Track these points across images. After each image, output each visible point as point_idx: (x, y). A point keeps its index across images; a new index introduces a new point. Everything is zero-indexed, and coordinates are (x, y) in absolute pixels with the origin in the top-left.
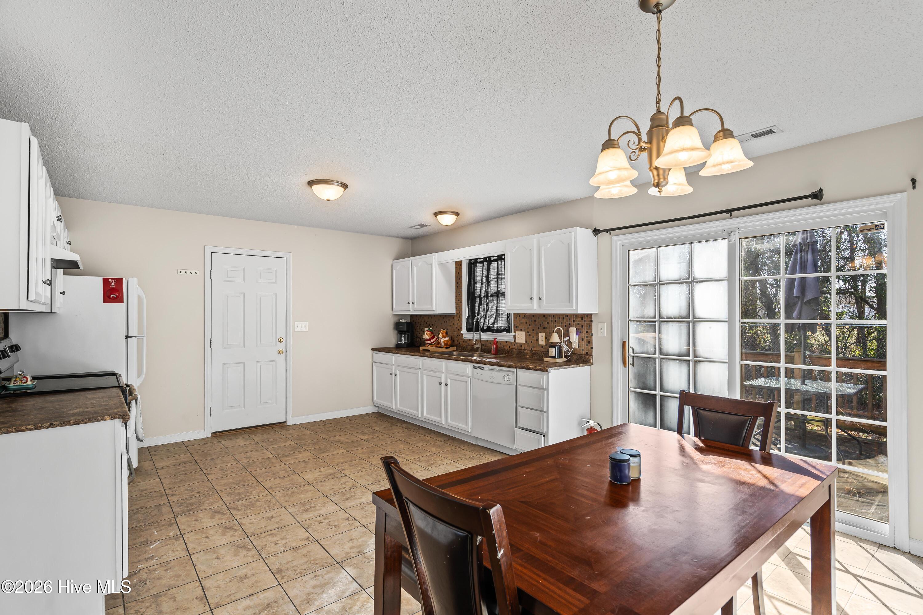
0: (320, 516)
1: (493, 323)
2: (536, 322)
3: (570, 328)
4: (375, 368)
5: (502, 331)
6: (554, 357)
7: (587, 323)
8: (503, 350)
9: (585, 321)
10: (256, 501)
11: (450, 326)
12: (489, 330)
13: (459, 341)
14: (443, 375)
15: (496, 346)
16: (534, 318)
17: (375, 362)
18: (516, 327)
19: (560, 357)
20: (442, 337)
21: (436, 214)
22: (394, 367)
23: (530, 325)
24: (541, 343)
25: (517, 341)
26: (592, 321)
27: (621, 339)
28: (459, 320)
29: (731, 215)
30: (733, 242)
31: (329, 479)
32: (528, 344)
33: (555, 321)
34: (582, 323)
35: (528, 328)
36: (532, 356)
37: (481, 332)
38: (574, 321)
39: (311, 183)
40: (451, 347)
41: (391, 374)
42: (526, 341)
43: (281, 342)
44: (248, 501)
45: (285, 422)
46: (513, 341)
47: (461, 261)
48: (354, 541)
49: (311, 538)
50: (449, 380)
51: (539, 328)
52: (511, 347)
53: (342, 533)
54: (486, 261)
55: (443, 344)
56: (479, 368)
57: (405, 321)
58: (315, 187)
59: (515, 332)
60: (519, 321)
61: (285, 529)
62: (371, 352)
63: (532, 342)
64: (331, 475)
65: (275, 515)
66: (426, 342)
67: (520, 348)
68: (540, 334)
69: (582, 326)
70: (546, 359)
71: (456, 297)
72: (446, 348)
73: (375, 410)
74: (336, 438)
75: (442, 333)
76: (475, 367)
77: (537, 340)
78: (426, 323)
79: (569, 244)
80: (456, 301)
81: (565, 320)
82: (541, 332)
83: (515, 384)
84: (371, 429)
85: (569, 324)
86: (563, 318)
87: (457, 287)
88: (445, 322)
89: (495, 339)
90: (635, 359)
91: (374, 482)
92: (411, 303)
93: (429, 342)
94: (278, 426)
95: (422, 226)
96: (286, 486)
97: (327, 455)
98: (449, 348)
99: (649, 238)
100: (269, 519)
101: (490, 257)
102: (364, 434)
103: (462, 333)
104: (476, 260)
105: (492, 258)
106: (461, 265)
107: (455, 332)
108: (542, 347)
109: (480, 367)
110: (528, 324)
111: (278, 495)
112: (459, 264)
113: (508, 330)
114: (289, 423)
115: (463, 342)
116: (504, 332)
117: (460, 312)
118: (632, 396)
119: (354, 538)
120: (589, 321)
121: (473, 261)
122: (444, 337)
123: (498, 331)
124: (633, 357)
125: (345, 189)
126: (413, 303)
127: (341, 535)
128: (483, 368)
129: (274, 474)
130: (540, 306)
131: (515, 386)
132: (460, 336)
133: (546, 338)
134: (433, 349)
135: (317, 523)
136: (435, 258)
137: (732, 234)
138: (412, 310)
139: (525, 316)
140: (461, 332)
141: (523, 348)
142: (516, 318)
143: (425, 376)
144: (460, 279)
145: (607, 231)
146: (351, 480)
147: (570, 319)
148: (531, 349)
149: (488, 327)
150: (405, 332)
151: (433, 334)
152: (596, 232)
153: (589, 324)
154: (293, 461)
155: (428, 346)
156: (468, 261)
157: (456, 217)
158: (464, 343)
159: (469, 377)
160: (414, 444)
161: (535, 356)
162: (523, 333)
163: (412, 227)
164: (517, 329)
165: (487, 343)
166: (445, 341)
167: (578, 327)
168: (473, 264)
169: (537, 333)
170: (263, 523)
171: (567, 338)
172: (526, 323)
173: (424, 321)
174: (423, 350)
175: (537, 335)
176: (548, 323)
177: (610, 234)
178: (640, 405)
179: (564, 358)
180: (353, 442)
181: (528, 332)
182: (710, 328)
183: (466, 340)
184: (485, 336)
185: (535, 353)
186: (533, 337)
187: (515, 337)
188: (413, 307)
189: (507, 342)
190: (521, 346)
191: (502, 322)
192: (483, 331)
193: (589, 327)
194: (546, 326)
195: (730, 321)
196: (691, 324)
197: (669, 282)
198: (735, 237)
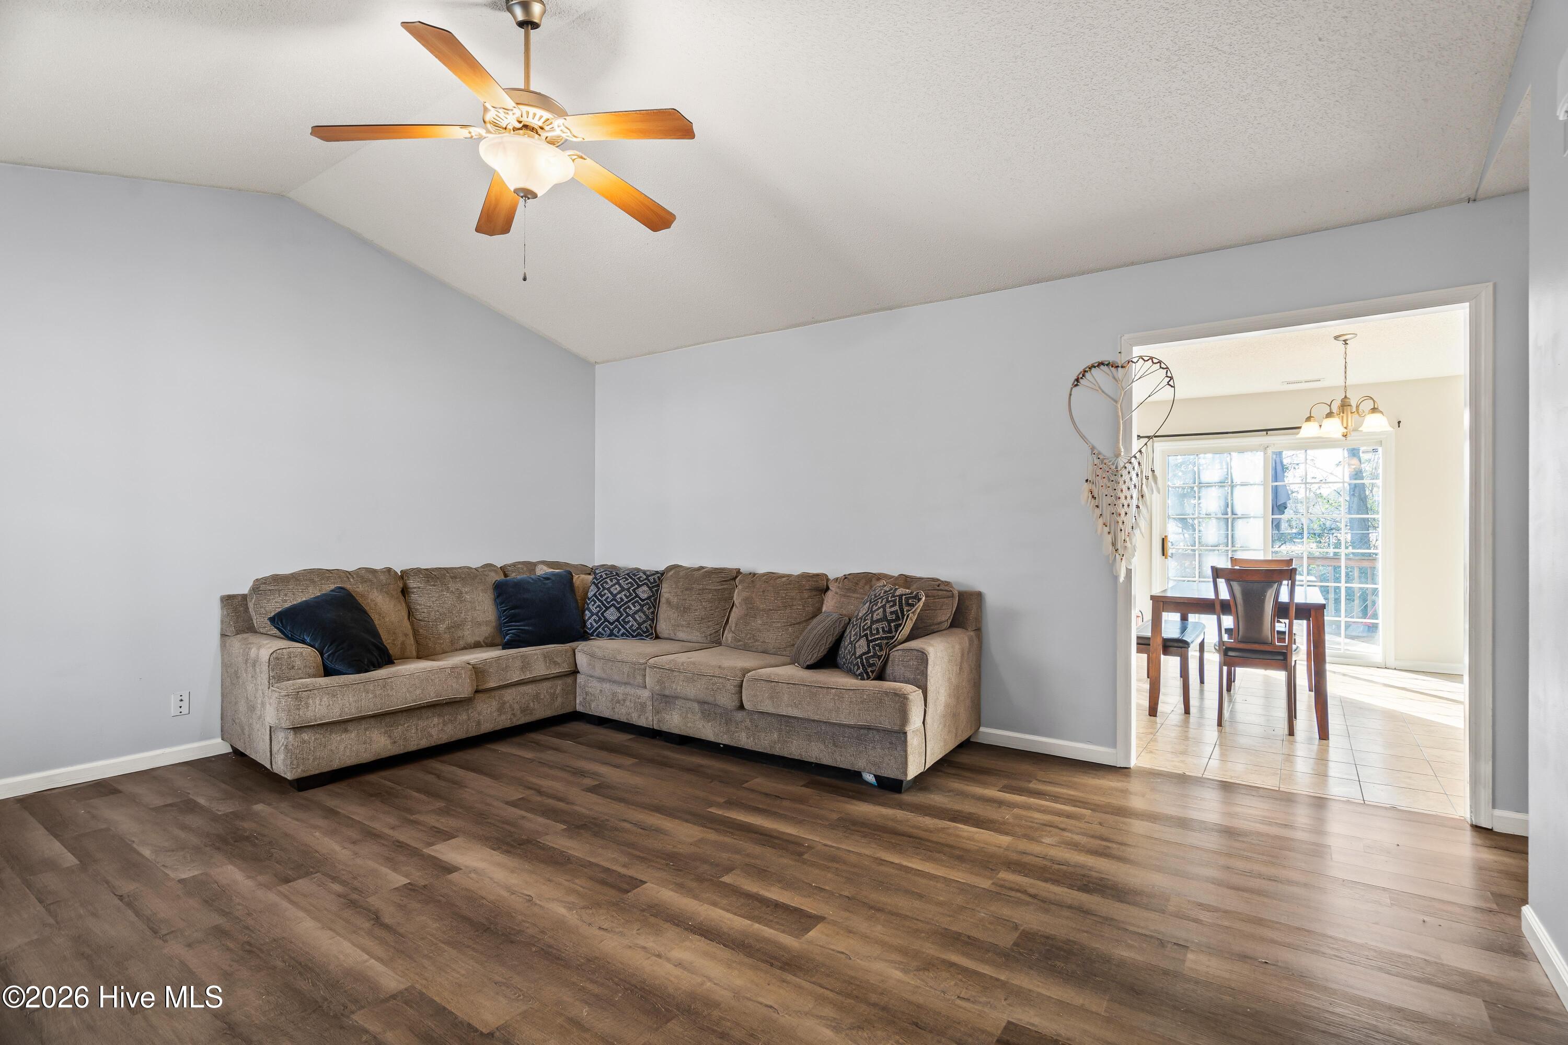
29: (1268, 434)
30: (1268, 455)
137: (1268, 448)
182: (1247, 523)
195: (1264, 517)
196: (1230, 521)
197: (1209, 485)
198: (1269, 451)
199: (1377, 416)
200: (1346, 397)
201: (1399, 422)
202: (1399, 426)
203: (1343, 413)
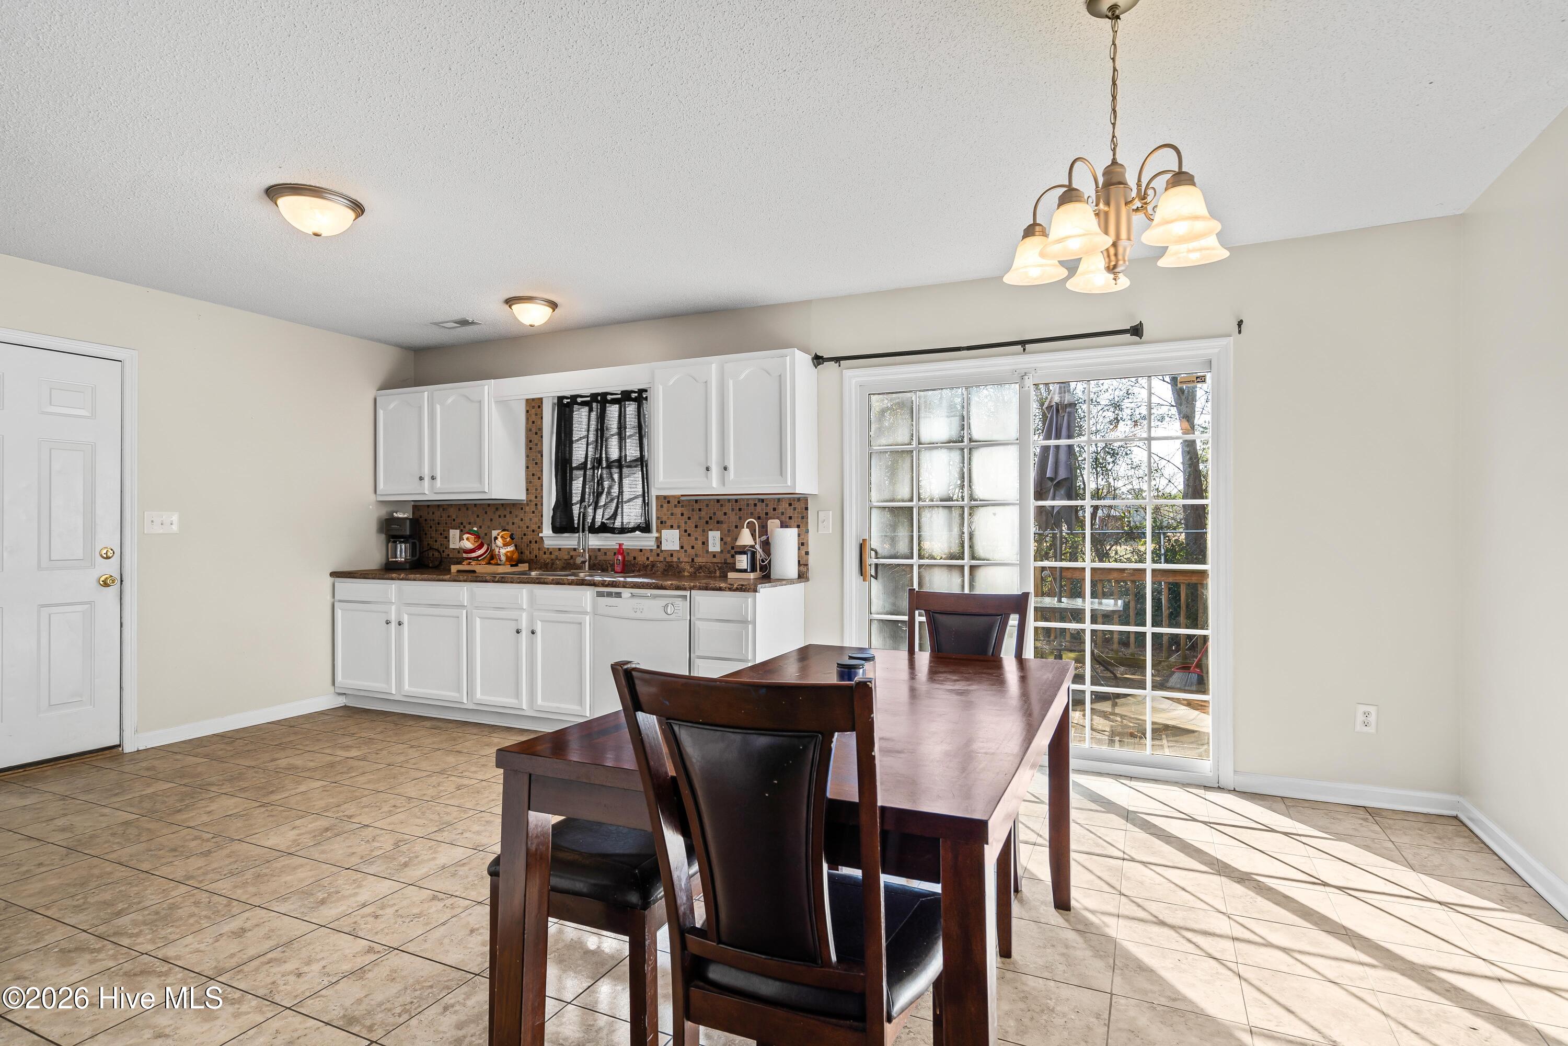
0: (364, 906)
1: (614, 515)
2: (703, 513)
3: (769, 522)
4: (339, 614)
5: (633, 530)
6: (745, 571)
7: (798, 512)
8: (634, 565)
9: (795, 509)
10: (170, 908)
11: (513, 524)
12: (604, 528)
13: (536, 552)
14: (524, 615)
15: (624, 558)
16: (697, 506)
17: (340, 601)
18: (662, 523)
19: (753, 569)
20: (502, 545)
21: (510, 302)
22: (393, 607)
23: (689, 518)
24: (711, 549)
25: (664, 548)
26: (807, 509)
27: (857, 536)
28: (533, 512)
29: (1024, 350)
30: (1027, 388)
31: (330, 838)
32: (686, 551)
33: (740, 510)
34: (790, 512)
35: (686, 523)
36: (695, 573)
37: (589, 533)
38: (774, 509)
39: (273, 192)
40: (519, 565)
41: (388, 623)
42: (682, 547)
43: (108, 558)
44: (147, 912)
45: (119, 746)
46: (655, 547)
47: (541, 399)
48: (480, 931)
49: (378, 948)
50: (539, 623)
51: (707, 522)
52: (651, 559)
53: (443, 924)
54: (597, 402)
55: (503, 558)
56: (609, 595)
57: (405, 516)
58: (285, 202)
59: (659, 531)
60: (668, 511)
61: (296, 945)
62: (330, 580)
63: (693, 547)
64: (327, 830)
65: (248, 925)
66: (465, 555)
67: (669, 559)
68: (711, 534)
69: (790, 518)
70: (731, 575)
71: (527, 467)
72: (512, 566)
73: (341, 701)
74: (283, 763)
75: (502, 537)
76: (600, 594)
77: (703, 543)
78: (454, 520)
79: (780, 376)
80: (527, 475)
81: (759, 508)
82: (711, 530)
83: (689, 618)
84: (354, 738)
85: (767, 514)
86: (755, 505)
87: (531, 449)
88: (500, 516)
89: (620, 545)
90: (879, 568)
91: (441, 827)
92: (427, 479)
93: (474, 555)
94: (100, 757)
95: (464, 323)
96: (230, 867)
97: (287, 795)
98: (516, 565)
99: (904, 376)
100: (240, 933)
101: (604, 395)
102: (347, 748)
103: (542, 537)
104: (574, 398)
105: (609, 397)
106: (540, 407)
107: (525, 535)
108: (714, 556)
109: (611, 593)
110: (686, 516)
111: (224, 886)
112: (534, 406)
113: (645, 528)
114: (128, 748)
115: (545, 553)
116: (637, 532)
117: (536, 497)
118: (875, 626)
119: (477, 926)
120: (802, 509)
121: (565, 401)
122: (505, 545)
123: (623, 530)
124: (876, 565)
125: (358, 216)
126: (433, 478)
127: (443, 927)
128: (619, 595)
129: (175, 850)
130: (723, 482)
131: (688, 621)
132: (536, 542)
133: (722, 539)
134: (481, 568)
135: (371, 919)
136: (488, 389)
137: (1026, 377)
138: (428, 493)
139: (679, 502)
140: (541, 535)
141: (675, 559)
142: (662, 506)
143: (478, 620)
144: (536, 433)
145: (837, 360)
146: (383, 831)
147: (767, 505)
148: (693, 560)
149: (602, 523)
150: (404, 539)
151: (482, 539)
152: (818, 360)
153: (802, 513)
154: (205, 818)
155: (469, 564)
156: (556, 401)
157: (551, 310)
158: (545, 556)
159: (586, 613)
160: (476, 753)
161: (700, 573)
162: (676, 533)
163: (436, 324)
164: (662, 524)
165: (599, 554)
166: (508, 552)
167: (783, 518)
168: (566, 406)
169: (703, 531)
170: (233, 946)
171: (764, 538)
172: (682, 515)
173: (449, 517)
174: (459, 571)
175: (703, 536)
176: (725, 514)
177: (840, 366)
178: (888, 640)
179: (760, 571)
180: (332, 765)
181: (686, 531)
182: (994, 514)
183: (550, 550)
184: (595, 541)
185: (701, 567)
186: (696, 539)
187: (659, 541)
188: (432, 487)
189: (641, 550)
190: (672, 555)
191: (632, 514)
192: (593, 530)
193: (803, 518)
194: (722, 518)
195: (1022, 504)
196: (966, 510)
197: (933, 446)
198: (1029, 382)
199: (1183, 191)
200: (1114, 162)
201: (1240, 324)
202: (1240, 332)
203: (1108, 203)
